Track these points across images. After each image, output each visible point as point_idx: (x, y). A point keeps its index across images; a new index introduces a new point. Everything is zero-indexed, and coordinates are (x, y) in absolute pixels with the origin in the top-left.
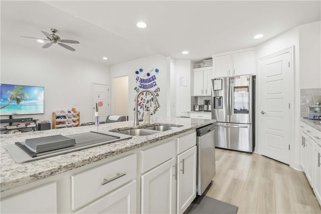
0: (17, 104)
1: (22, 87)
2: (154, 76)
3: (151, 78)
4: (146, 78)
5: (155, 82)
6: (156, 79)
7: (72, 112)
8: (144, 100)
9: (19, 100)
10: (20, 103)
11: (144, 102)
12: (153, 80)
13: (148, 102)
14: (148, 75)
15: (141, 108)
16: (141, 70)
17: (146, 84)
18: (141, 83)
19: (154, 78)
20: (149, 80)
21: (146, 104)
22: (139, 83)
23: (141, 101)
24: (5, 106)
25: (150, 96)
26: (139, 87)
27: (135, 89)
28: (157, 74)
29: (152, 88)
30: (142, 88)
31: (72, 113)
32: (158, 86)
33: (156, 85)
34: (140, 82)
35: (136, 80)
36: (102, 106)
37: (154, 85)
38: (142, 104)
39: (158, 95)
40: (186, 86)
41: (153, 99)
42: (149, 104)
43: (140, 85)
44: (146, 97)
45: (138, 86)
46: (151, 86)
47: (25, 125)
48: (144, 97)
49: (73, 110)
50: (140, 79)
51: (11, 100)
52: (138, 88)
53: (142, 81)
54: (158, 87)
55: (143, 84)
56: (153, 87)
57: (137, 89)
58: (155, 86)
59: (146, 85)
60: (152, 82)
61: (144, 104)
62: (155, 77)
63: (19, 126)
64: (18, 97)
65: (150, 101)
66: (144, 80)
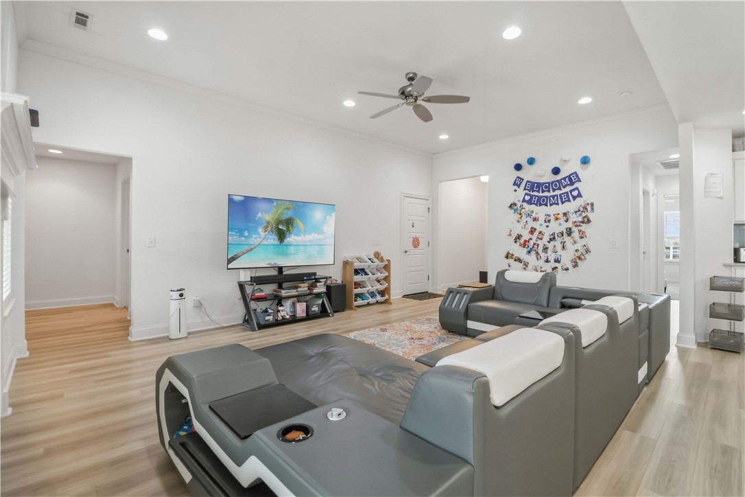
0: (279, 243)
1: (288, 203)
2: (575, 173)
3: (564, 179)
4: (548, 178)
5: (577, 189)
6: (579, 180)
7: (375, 260)
8: (540, 233)
9: (284, 233)
10: (285, 241)
11: (541, 239)
12: (572, 184)
13: (552, 239)
14: (556, 171)
15: (529, 252)
16: (531, 161)
17: (546, 194)
18: (531, 193)
19: (573, 179)
20: (558, 185)
21: (547, 243)
22: (521, 192)
23: (530, 236)
24: (252, 247)
25: (560, 224)
26: (524, 201)
27: (511, 207)
28: (584, 169)
29: (566, 203)
30: (531, 204)
31: (377, 262)
32: (587, 197)
33: (580, 195)
34: (525, 189)
35: (515, 184)
36: (419, 248)
37: (574, 198)
38: (532, 243)
39: (587, 221)
40: (721, 198)
41: (569, 232)
42: (558, 243)
43: (527, 198)
44: (547, 226)
45: (519, 201)
46: (565, 199)
47: (307, 289)
48: (541, 225)
49: (377, 255)
50: (528, 182)
51: (267, 233)
52: (519, 204)
53: (533, 186)
54: (590, 202)
55: (536, 193)
56: (569, 201)
57: (515, 208)
58: (578, 199)
59: (547, 197)
60: (568, 189)
61: (541, 243)
62: (577, 176)
63: (299, 289)
64: (280, 227)
65: (560, 235)
66: (539, 185)
